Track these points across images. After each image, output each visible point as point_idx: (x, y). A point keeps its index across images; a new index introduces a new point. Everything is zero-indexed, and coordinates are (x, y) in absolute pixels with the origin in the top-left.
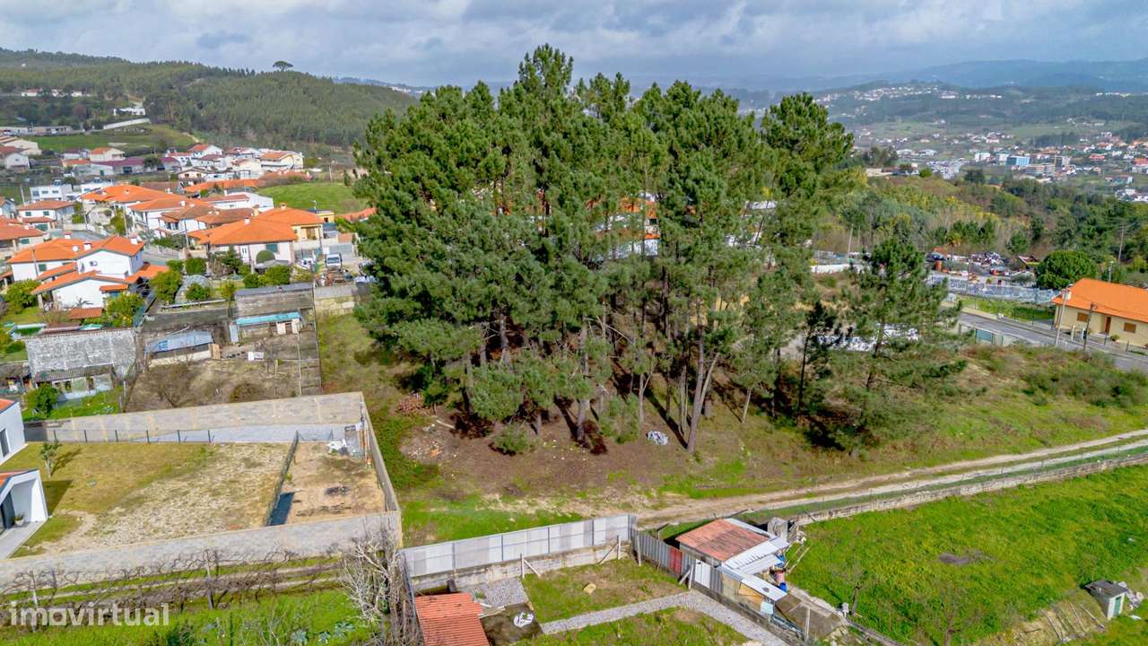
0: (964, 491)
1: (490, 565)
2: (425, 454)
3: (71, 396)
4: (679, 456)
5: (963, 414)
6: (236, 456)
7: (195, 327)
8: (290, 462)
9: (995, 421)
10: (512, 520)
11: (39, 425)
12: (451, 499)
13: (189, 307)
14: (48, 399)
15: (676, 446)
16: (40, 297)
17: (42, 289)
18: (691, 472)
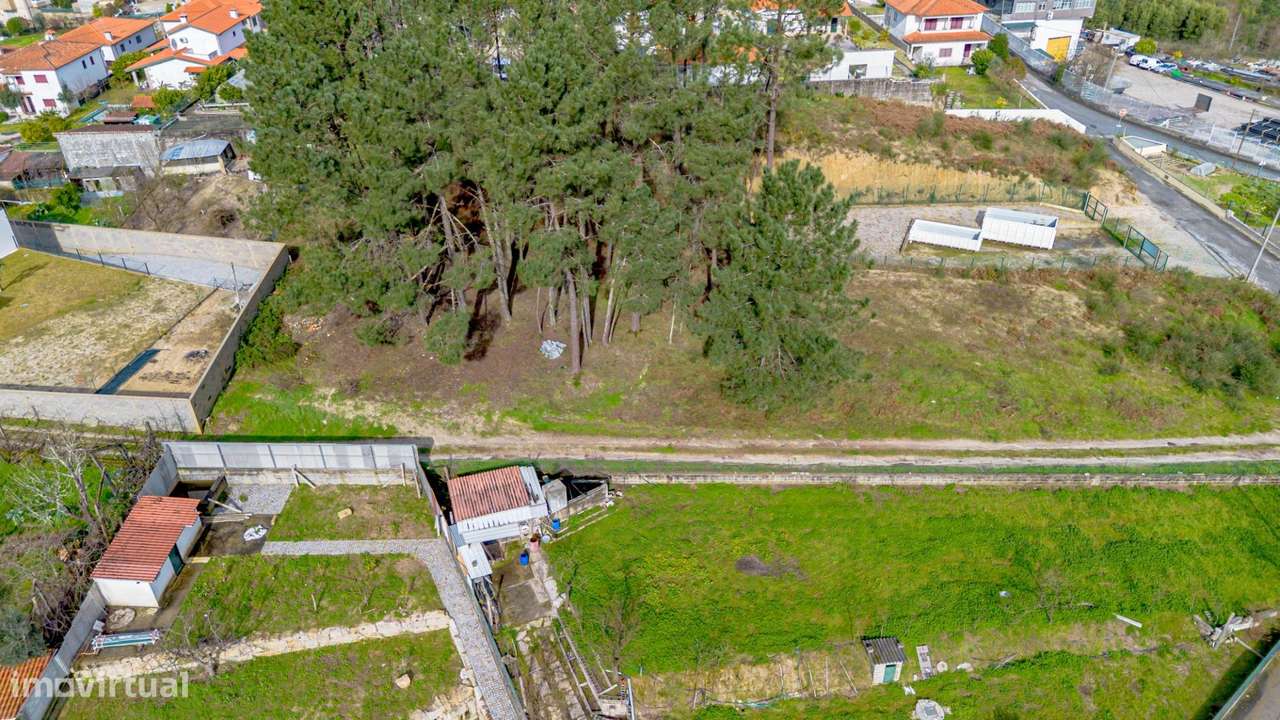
0: (862, 480)
1: (262, 470)
2: (304, 327)
3: (102, 194)
4: (559, 375)
5: (966, 373)
6: (156, 295)
7: (212, 134)
8: (190, 312)
9: (1001, 390)
10: (325, 422)
11: (49, 227)
12: (285, 386)
13: (224, 108)
14: (70, 199)
15: (564, 363)
16: (134, 74)
17: (137, 65)
18: (558, 397)
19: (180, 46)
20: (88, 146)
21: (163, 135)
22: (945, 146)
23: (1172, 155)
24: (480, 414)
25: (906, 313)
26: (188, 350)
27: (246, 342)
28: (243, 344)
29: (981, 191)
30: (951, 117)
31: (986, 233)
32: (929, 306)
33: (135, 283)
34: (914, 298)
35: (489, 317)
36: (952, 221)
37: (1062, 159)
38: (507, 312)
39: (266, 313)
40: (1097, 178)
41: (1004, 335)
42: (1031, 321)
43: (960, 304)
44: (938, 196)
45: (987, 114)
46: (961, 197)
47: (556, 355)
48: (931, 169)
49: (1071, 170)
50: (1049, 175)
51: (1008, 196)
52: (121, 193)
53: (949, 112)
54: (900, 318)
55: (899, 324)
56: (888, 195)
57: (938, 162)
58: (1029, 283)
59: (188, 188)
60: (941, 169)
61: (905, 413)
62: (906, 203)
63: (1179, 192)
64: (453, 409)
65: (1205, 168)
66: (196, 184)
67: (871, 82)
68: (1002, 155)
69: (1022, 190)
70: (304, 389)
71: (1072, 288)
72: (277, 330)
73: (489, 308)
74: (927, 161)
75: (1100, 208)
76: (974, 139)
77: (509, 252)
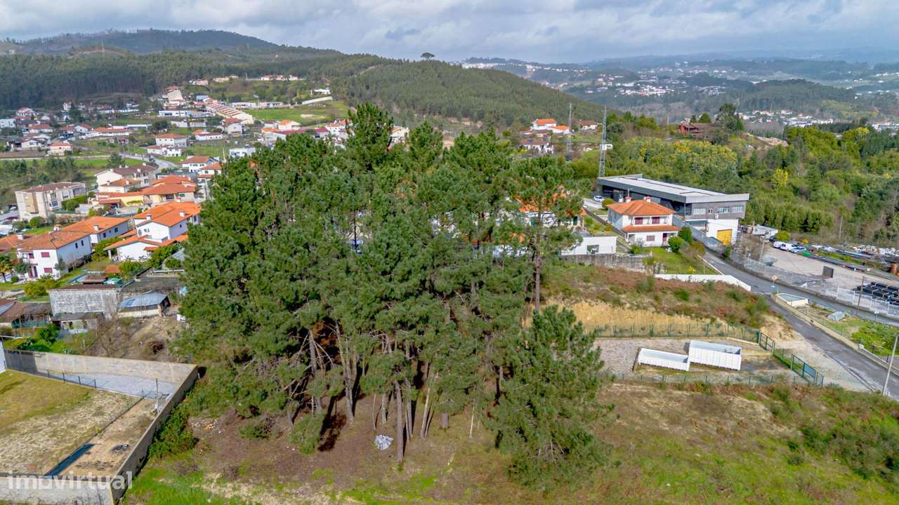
2: (203, 426)
3: (72, 331)
4: (387, 463)
5: (690, 462)
6: (98, 403)
7: (157, 290)
8: (121, 416)
9: (718, 477)
10: (209, 501)
11: (31, 354)
12: (183, 472)
13: (167, 273)
14: (50, 335)
15: (391, 453)
16: (109, 252)
17: (112, 246)
18: (386, 480)
19: (144, 234)
20: (69, 298)
21: (122, 291)
22: (656, 298)
23: (813, 306)
24: (327, 494)
25: (642, 416)
26: (114, 445)
27: (159, 438)
28: (156, 440)
29: (685, 329)
30: (659, 279)
31: (691, 359)
32: (658, 411)
33: (84, 393)
34: (646, 405)
35: (338, 418)
36: (666, 349)
37: (739, 308)
38: (350, 413)
39: (176, 415)
40: (764, 321)
41: (715, 433)
42: (733, 423)
43: (680, 410)
44: (655, 332)
45: (683, 278)
46: (672, 333)
47: (386, 446)
48: (649, 314)
49: (745, 315)
50: (731, 320)
51: (704, 333)
52: (86, 331)
53: (657, 276)
54: (637, 420)
55: (637, 424)
56: (621, 331)
57: (653, 309)
58: (728, 394)
59: (134, 327)
60: (655, 314)
61: (648, 494)
62: (633, 337)
63: (823, 332)
64: (307, 489)
65: (838, 315)
66: (139, 323)
67: (603, 256)
68: (696, 305)
69: (713, 329)
70: (197, 475)
71: (759, 399)
72: (182, 429)
73: (338, 411)
74: (645, 308)
75: (769, 342)
76: (676, 294)
77: (355, 369)
